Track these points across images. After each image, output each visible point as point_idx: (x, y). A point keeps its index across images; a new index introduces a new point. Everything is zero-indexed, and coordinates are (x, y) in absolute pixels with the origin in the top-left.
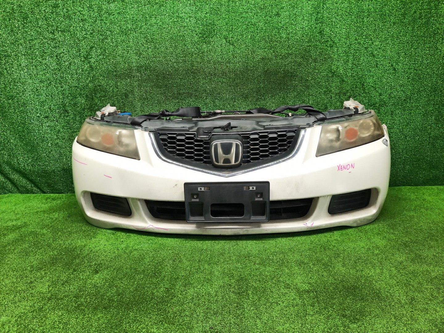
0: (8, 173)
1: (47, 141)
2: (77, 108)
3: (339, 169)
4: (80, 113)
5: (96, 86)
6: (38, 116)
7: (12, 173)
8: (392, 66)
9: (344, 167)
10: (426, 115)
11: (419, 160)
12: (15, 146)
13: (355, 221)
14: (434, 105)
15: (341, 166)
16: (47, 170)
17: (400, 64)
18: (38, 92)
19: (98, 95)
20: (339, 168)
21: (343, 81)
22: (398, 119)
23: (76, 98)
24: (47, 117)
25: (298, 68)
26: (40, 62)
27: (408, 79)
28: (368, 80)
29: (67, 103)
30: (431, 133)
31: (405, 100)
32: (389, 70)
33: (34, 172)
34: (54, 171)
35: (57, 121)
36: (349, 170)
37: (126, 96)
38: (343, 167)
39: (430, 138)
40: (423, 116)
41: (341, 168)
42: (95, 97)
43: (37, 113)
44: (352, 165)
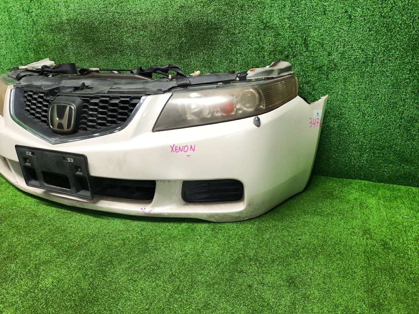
3: (172, 150)
8: (346, 12)
9: (180, 148)
10: (396, 85)
11: (384, 148)
13: (212, 216)
14: (410, 70)
15: (176, 147)
17: (359, 10)
20: (172, 148)
21: (279, 34)
22: (353, 89)
25: (223, 18)
27: (370, 31)
28: (312, 34)
30: (403, 112)
31: (364, 62)
32: (341, 18)
36: (188, 153)
38: (178, 148)
39: (401, 118)
40: (391, 87)
41: (176, 150)
44: (191, 147)
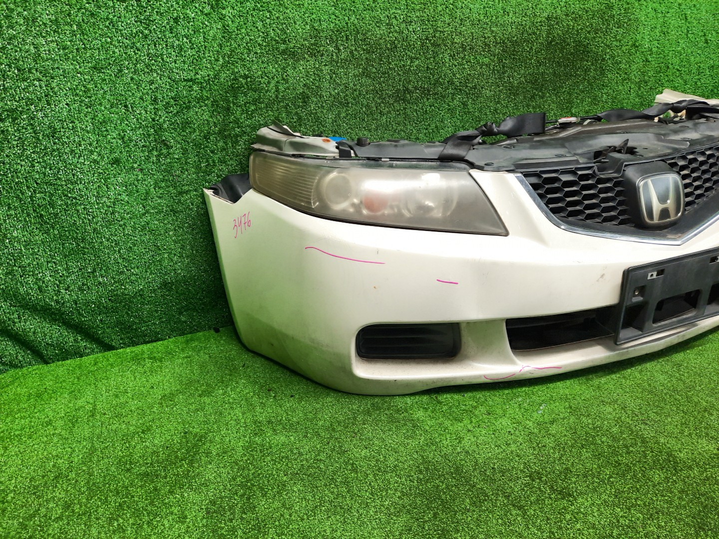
0: (9, 319)
1: (122, 223)
2: (190, 133)
4: (198, 145)
5: (235, 79)
6: (95, 161)
7: (19, 317)
12: (27, 244)
16: (123, 293)
18: (90, 97)
19: (242, 99)
23: (188, 108)
24: (116, 161)
26: (92, 15)
29: (164, 121)
33: (87, 304)
34: (141, 293)
35: (141, 170)
37: (305, 98)
42: (234, 104)
43: (92, 152)
